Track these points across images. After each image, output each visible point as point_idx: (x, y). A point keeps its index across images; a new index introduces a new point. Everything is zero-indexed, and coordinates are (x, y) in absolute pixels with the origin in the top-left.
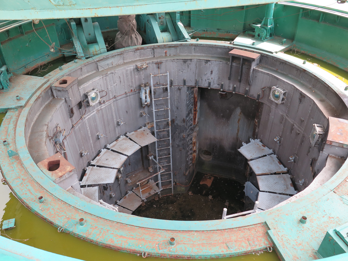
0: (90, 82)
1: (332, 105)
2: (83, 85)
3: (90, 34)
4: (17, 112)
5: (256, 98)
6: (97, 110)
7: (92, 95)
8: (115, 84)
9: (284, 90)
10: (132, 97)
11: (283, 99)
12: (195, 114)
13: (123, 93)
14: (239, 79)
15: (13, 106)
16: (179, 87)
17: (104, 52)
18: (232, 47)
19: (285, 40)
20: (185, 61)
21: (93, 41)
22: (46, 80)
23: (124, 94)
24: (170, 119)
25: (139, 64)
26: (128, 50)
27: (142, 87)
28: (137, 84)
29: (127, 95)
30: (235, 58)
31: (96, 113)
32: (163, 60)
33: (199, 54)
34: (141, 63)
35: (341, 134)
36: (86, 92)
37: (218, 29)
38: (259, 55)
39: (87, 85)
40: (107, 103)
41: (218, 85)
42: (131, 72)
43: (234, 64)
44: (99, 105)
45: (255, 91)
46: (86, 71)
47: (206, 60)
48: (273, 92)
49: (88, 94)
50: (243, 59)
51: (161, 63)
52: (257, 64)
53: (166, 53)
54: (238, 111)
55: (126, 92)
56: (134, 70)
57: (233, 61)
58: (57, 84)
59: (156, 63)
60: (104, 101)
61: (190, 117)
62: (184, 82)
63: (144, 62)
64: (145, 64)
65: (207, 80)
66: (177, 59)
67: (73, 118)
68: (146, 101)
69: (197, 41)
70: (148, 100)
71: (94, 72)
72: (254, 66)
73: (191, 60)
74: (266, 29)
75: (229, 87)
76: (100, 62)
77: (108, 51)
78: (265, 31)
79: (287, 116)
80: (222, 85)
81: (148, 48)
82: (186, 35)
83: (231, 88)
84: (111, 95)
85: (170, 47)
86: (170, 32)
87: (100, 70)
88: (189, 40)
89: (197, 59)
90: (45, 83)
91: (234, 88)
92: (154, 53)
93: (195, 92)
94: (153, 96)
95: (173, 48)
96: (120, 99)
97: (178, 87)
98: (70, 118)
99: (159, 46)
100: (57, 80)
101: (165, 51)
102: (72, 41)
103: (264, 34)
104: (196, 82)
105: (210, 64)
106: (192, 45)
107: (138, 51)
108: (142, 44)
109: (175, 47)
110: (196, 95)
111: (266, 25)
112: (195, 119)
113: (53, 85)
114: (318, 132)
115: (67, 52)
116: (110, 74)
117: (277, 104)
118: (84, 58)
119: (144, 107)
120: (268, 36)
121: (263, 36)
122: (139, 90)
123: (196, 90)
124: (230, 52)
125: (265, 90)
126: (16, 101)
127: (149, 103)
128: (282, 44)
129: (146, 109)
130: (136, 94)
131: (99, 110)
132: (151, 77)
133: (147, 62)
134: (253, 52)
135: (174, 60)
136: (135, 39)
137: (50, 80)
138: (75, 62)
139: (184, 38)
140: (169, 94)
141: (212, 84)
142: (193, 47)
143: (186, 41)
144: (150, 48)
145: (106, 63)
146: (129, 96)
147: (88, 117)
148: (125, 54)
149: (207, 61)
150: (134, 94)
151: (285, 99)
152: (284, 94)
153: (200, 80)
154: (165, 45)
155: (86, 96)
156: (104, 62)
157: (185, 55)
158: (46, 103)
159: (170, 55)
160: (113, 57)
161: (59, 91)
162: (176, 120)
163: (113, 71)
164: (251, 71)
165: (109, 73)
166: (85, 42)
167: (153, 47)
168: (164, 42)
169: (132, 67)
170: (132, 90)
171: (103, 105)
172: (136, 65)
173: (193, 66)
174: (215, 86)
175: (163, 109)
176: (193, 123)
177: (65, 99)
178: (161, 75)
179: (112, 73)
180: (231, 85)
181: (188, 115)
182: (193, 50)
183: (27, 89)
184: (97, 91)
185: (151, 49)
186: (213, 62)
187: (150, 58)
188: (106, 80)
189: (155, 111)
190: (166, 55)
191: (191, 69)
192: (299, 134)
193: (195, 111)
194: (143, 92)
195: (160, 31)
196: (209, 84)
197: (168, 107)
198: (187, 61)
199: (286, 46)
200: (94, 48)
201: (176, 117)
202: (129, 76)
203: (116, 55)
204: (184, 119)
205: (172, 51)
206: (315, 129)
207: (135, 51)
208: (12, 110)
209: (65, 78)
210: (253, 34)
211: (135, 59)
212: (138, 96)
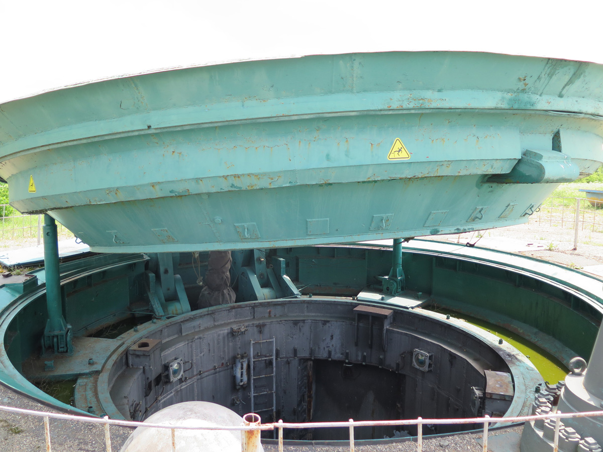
0: (172, 349)
1: (489, 363)
2: (163, 352)
3: (168, 289)
4: (92, 379)
5: (395, 368)
6: (176, 390)
7: (175, 366)
8: (202, 354)
9: (429, 353)
10: (222, 373)
11: (430, 365)
12: (309, 403)
13: (211, 367)
14: (370, 343)
15: (87, 371)
16: (288, 360)
17: (188, 312)
18: (356, 303)
19: (421, 293)
20: (296, 323)
21: (173, 298)
22: (120, 342)
23: (212, 370)
24: (274, 408)
25: (235, 327)
26: (221, 309)
27: (237, 358)
28: (231, 354)
29: (216, 370)
30: (363, 316)
31: (174, 394)
32: (267, 321)
33: (313, 314)
34: (238, 325)
35: (501, 386)
36: (167, 361)
37: (335, 284)
38: (392, 311)
39: (169, 352)
40: (189, 381)
41: (342, 354)
42: (224, 338)
43: (361, 325)
44: (179, 382)
45: (392, 358)
46: (166, 334)
47: (324, 321)
48: (416, 356)
49: (171, 364)
50: (372, 317)
51: (264, 325)
52: (391, 323)
53: (270, 312)
54: (371, 397)
55: (215, 367)
56: (228, 334)
57: (359, 321)
58: (135, 347)
59: (257, 326)
60: (186, 378)
61: (303, 407)
62: (295, 351)
63: (242, 325)
64: (243, 327)
65: (326, 348)
66: (285, 320)
67: (148, 398)
68: (242, 381)
69: (310, 297)
70: (245, 378)
71: (176, 336)
72: (387, 326)
73: (304, 320)
74: (396, 282)
75: (357, 356)
76: (185, 322)
77: (192, 310)
78: (395, 284)
79: (439, 388)
80: (347, 354)
81: (246, 306)
82: (295, 291)
83: (360, 358)
84: (195, 369)
85: (276, 305)
86: (272, 288)
87: (183, 334)
88: (300, 296)
89: (311, 320)
90: (120, 346)
91: (364, 358)
92: (254, 313)
93: (309, 368)
94: (252, 372)
95: (279, 307)
96: (206, 376)
97: (285, 360)
98: (145, 397)
99: (261, 304)
100: (135, 343)
101: (268, 311)
102: (148, 297)
103: (394, 286)
104: (312, 352)
105: (330, 325)
106: (304, 302)
107: (234, 310)
108: (236, 302)
109: (283, 304)
110: (310, 372)
111: (394, 276)
112: (309, 410)
113: (130, 349)
114: (478, 395)
115: (139, 312)
116: (198, 339)
117: (423, 373)
118: (165, 318)
119: (239, 389)
120: (399, 290)
121: (394, 290)
122: (233, 364)
123: (310, 364)
124: (355, 309)
125: (405, 357)
126: (88, 365)
127: (246, 383)
128: (416, 298)
129: (240, 394)
130: (228, 369)
131: (178, 391)
132: (252, 344)
133: (246, 324)
134: (384, 308)
135: (281, 321)
136: (228, 296)
137: (125, 343)
138: (153, 322)
139: (292, 293)
140: (274, 369)
141: (333, 353)
142: (306, 305)
143: (296, 297)
144: (249, 307)
145: (192, 325)
146: (219, 372)
147: (163, 400)
148: (216, 314)
149: (325, 323)
150: (225, 370)
151: (432, 364)
152: (430, 358)
153: (317, 349)
154: (269, 303)
155: (166, 367)
156: (189, 324)
157: (295, 315)
158: (119, 373)
159: (275, 316)
160: (201, 317)
161: (138, 356)
162: (283, 411)
163: (201, 336)
164: (385, 332)
165: (196, 337)
166: (163, 299)
167: (253, 305)
168: (265, 299)
169: (226, 331)
170: (223, 364)
171: (184, 383)
172: (232, 329)
173: (306, 329)
174: (337, 356)
175: (265, 393)
176: (307, 417)
177: (144, 367)
178: (265, 341)
179: (200, 338)
180: (360, 354)
181: (299, 404)
182: (306, 309)
183: (98, 352)
184: (181, 360)
185: (251, 308)
186: (333, 322)
187: (249, 319)
188: (191, 347)
189: (254, 396)
190: (270, 316)
191: (303, 334)
192: (458, 409)
193: (310, 396)
194: (239, 366)
195: (260, 286)
196: (330, 353)
197: (271, 389)
198: (298, 323)
199: (424, 301)
200: (174, 307)
201: (283, 406)
202: (221, 343)
203: (205, 315)
204: (294, 409)
205: (278, 311)
206: (474, 393)
207: (230, 311)
208: (84, 377)
209: (144, 340)
210: (381, 287)
211: (229, 321)
212: (231, 372)
